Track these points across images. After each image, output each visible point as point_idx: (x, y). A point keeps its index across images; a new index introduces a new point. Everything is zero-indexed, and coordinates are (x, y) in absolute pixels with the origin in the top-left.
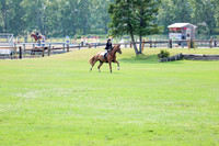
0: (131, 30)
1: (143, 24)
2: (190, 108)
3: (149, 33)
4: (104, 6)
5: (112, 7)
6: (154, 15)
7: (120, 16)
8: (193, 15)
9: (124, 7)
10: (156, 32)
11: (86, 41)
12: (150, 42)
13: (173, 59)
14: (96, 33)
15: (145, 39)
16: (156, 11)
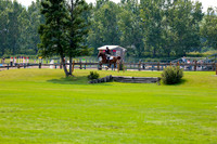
0: (61, 52)
1: (73, 46)
2: (119, 130)
3: (79, 55)
4: (33, 27)
5: (42, 28)
6: (84, 37)
7: (50, 37)
8: (122, 38)
9: (54, 28)
10: (86, 54)
11: (16, 61)
12: (80, 64)
13: (102, 81)
14: (26, 53)
15: (75, 60)
16: (86, 33)
